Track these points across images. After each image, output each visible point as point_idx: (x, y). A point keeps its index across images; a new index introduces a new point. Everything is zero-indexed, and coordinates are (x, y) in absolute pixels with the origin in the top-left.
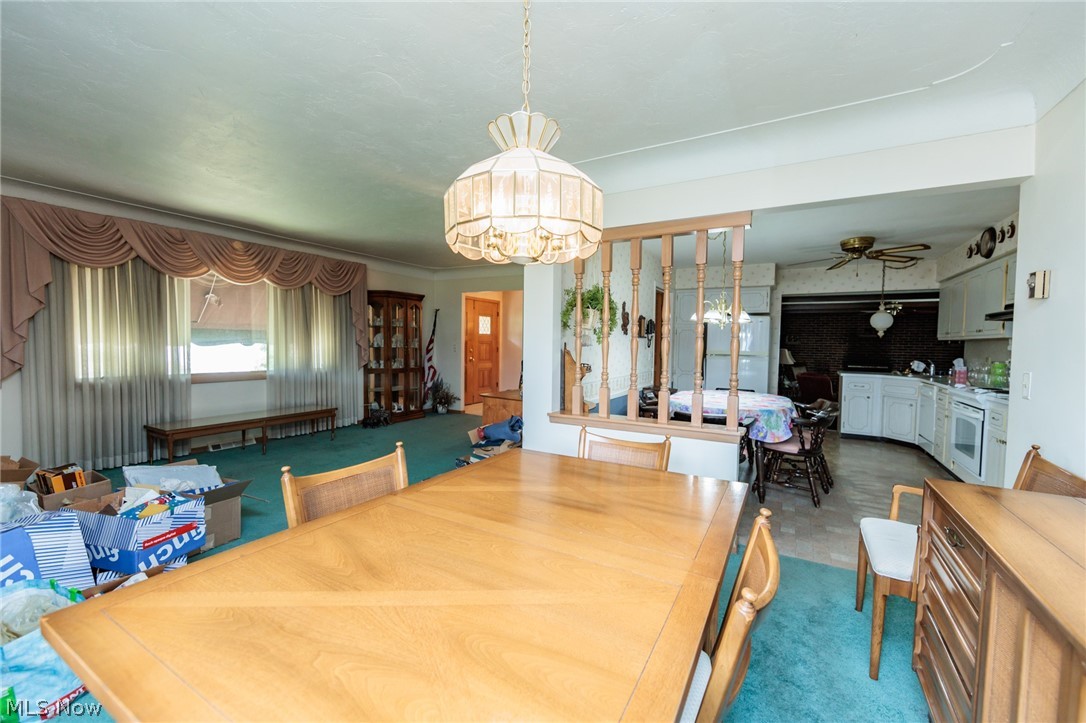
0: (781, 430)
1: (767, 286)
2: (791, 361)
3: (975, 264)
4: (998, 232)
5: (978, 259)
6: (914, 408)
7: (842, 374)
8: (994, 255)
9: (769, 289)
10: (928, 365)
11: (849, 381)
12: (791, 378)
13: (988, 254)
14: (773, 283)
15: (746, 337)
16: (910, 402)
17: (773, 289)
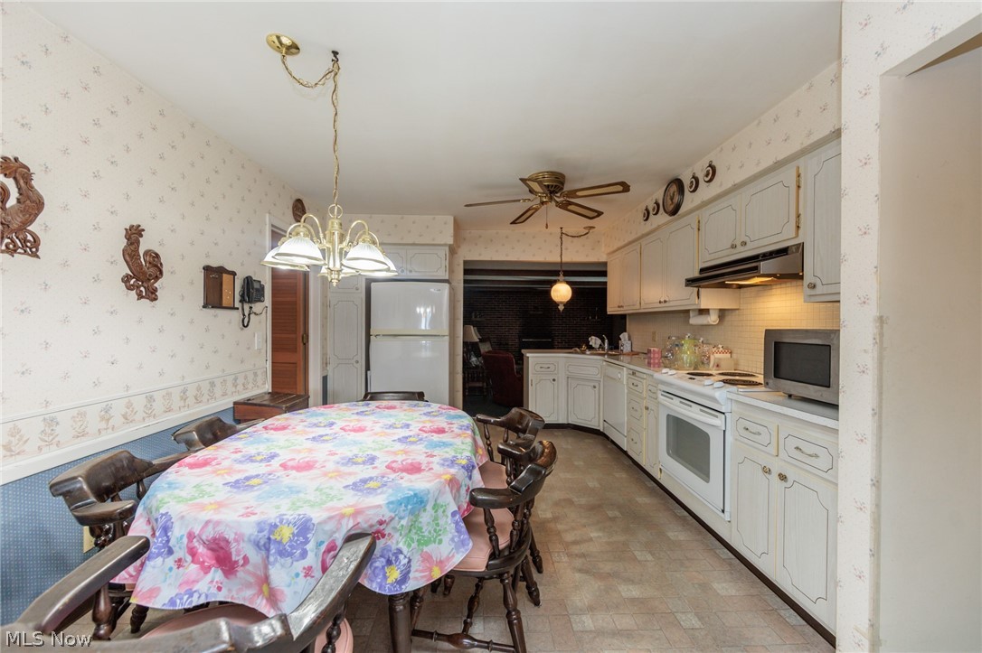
0: (446, 538)
1: (445, 245)
2: (475, 338)
3: (654, 226)
4: (686, 183)
5: (663, 218)
6: (597, 389)
7: (528, 355)
8: (683, 210)
9: (447, 248)
10: (603, 341)
11: (536, 361)
12: (478, 354)
13: (674, 212)
14: (451, 241)
15: (425, 312)
16: (593, 384)
17: (453, 251)
